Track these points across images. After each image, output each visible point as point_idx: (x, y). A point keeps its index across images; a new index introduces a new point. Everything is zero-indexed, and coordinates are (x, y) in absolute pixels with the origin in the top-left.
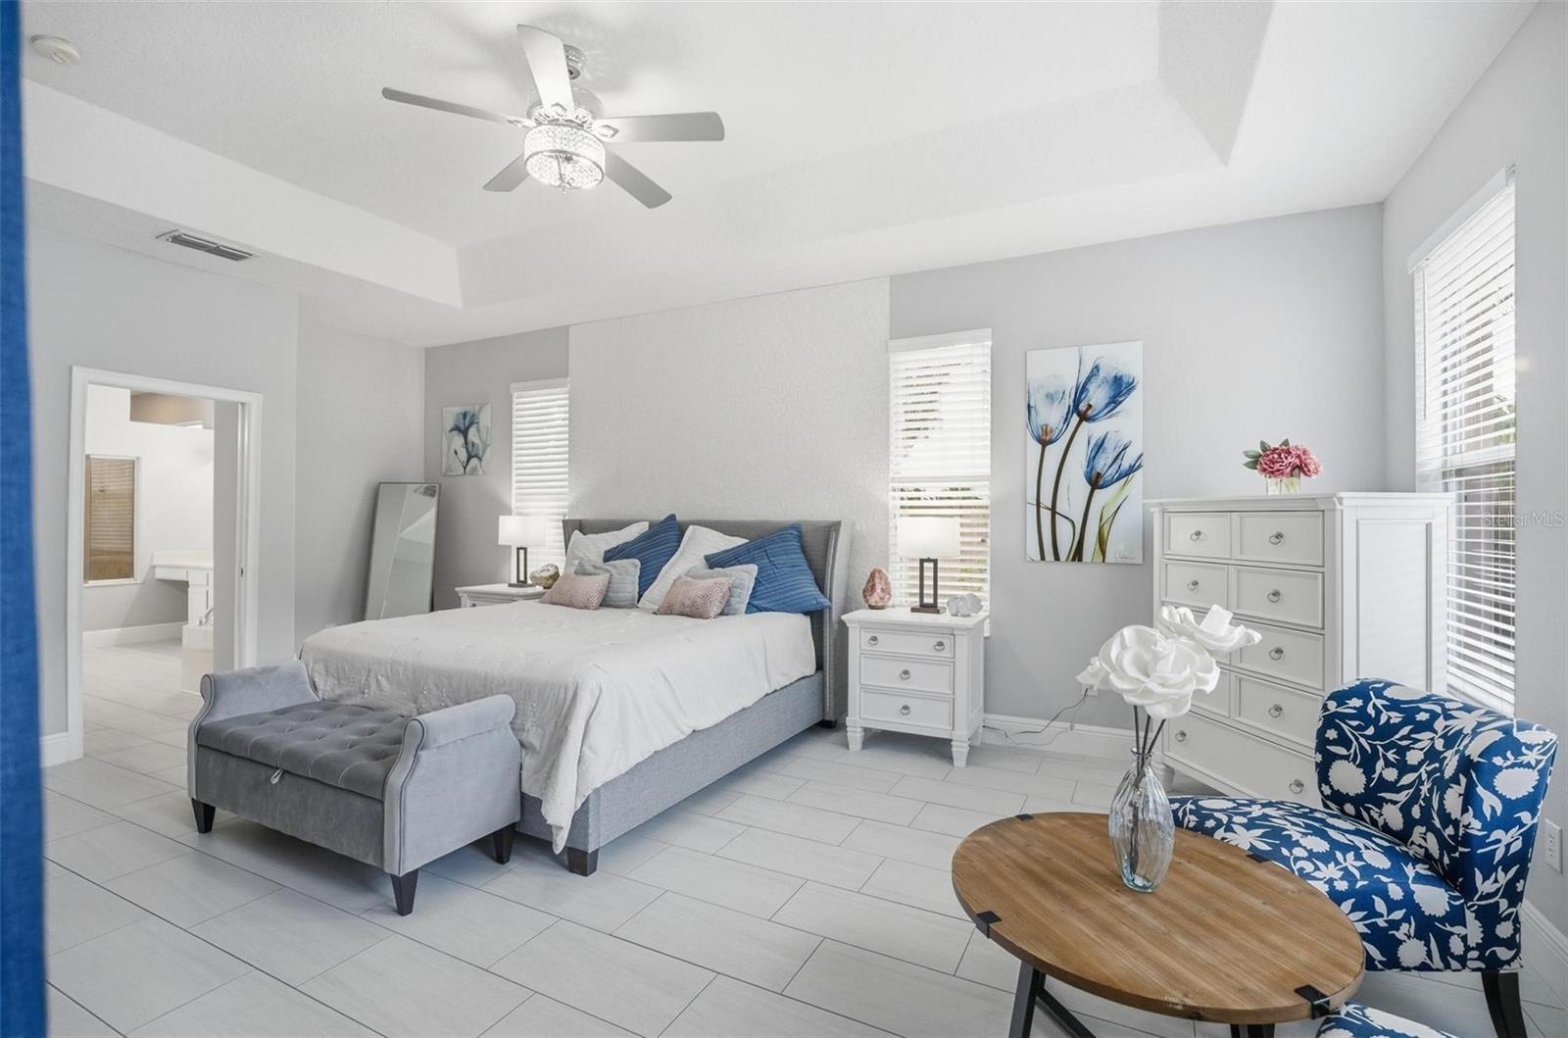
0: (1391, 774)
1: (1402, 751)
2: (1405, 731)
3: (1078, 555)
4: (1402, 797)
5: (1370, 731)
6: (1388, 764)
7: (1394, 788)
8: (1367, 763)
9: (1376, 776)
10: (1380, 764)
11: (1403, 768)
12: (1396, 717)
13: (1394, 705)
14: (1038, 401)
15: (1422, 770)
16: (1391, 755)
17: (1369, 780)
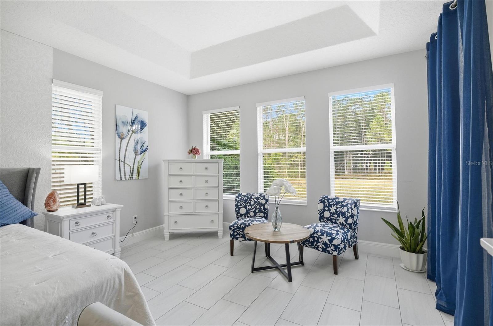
0: (250, 207)
1: (250, 203)
2: (248, 200)
3: (131, 178)
4: (253, 210)
5: (244, 202)
6: (249, 206)
7: (251, 209)
8: (245, 207)
9: (247, 209)
10: (247, 206)
11: (251, 206)
12: (246, 198)
13: (245, 196)
14: (119, 123)
15: (255, 205)
16: (248, 204)
17: (246, 210)
